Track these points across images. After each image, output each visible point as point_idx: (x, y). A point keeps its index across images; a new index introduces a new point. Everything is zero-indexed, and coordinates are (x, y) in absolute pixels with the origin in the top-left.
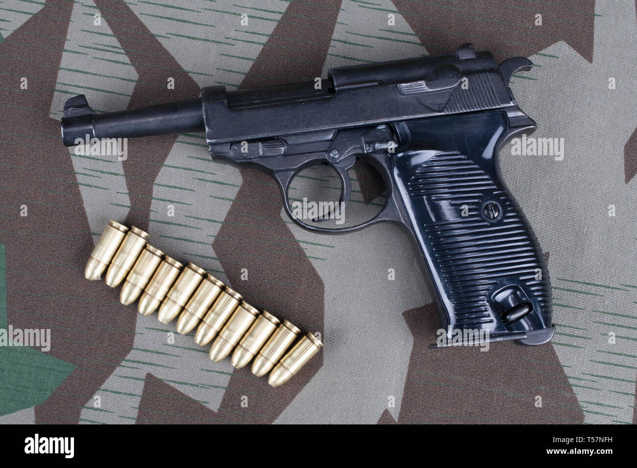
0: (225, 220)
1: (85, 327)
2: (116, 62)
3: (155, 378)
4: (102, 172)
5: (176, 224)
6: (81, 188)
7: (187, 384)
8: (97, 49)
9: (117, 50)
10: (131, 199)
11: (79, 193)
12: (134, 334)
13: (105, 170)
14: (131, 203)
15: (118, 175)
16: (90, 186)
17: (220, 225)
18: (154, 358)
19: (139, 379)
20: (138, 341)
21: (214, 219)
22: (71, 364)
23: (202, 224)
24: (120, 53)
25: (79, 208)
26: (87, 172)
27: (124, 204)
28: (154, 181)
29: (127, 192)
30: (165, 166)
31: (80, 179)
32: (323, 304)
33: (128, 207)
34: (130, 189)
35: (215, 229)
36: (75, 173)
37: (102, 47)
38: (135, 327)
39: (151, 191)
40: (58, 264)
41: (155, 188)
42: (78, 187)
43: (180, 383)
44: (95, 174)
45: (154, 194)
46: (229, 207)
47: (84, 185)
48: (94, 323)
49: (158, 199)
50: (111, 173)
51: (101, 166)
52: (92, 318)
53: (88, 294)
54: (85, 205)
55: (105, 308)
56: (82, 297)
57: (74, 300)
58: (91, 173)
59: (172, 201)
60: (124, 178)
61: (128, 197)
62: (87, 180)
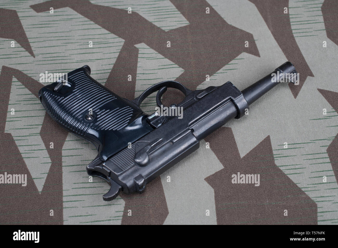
2: (35, 104)
4: (34, 150)
5: (76, 165)
6: (24, 159)
8: (25, 101)
9: (34, 99)
10: (51, 159)
11: (24, 162)
13: (36, 149)
14: (51, 161)
15: (43, 150)
16: (29, 158)
24: (37, 100)
25: (25, 169)
26: (27, 152)
27: (48, 162)
28: (61, 149)
29: (49, 156)
30: (66, 141)
31: (23, 155)
33: (50, 163)
36: (21, 154)
37: (27, 99)
38: (62, 218)
39: (61, 153)
40: (16, 197)
41: (63, 152)
42: (23, 159)
44: (31, 152)
45: (63, 155)
47: (26, 158)
48: (40, 221)
49: (65, 156)
50: (39, 150)
51: (33, 148)
52: (39, 218)
53: (34, 207)
54: (28, 167)
55: (45, 212)
56: (32, 209)
57: (27, 212)
58: (29, 152)
59: (73, 156)
60: (46, 151)
61: (49, 158)
62: (27, 155)
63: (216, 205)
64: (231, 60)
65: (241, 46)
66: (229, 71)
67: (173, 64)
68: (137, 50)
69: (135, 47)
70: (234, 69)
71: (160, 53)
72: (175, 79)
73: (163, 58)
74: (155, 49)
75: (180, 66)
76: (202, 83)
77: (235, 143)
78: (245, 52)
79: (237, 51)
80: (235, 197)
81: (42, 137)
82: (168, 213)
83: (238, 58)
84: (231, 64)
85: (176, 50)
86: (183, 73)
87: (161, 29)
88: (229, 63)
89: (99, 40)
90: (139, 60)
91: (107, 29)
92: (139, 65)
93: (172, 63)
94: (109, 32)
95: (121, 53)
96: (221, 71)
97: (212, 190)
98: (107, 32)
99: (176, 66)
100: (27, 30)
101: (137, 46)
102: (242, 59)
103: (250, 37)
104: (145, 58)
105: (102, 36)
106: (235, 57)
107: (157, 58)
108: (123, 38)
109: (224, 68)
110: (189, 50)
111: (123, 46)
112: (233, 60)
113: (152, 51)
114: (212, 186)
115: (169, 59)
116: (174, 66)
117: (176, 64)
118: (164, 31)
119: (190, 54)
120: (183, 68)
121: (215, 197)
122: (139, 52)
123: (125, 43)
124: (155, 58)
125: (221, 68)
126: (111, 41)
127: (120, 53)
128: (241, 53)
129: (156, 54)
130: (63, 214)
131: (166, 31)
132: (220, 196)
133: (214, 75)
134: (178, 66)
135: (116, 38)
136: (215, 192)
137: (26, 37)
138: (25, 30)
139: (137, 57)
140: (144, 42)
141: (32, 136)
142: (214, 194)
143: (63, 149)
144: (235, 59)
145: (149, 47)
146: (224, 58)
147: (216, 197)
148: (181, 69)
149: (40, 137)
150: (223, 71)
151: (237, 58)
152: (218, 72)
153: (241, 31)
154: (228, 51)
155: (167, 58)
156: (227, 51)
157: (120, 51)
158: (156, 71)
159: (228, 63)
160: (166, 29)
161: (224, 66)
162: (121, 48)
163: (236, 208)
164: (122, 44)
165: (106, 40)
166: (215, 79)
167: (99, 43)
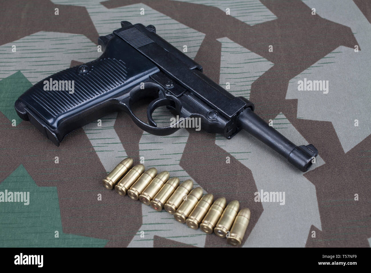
0: (184, 152)
1: (111, 219)
3: (160, 237)
4: (108, 144)
5: (155, 159)
6: (97, 153)
7: (181, 237)
10: (127, 153)
11: (97, 155)
12: (142, 217)
13: (109, 142)
14: (127, 155)
15: (118, 143)
16: (103, 151)
17: (182, 155)
18: (157, 227)
19: (150, 240)
20: (144, 220)
21: (177, 153)
22: (105, 240)
23: (170, 156)
25: (98, 162)
26: (99, 145)
27: (123, 156)
28: (138, 142)
29: (124, 150)
30: (144, 134)
31: (96, 149)
32: (253, 180)
33: (126, 157)
34: (125, 148)
35: (180, 157)
36: (93, 147)
38: (141, 213)
39: (138, 147)
40: (89, 190)
41: (140, 145)
43: (176, 237)
44: (105, 145)
45: (140, 148)
46: (185, 146)
47: (99, 151)
48: (116, 216)
49: (143, 150)
50: (114, 143)
51: (107, 141)
52: (114, 213)
53: (110, 202)
54: (101, 160)
55: (121, 207)
56: (106, 204)
57: (101, 206)
58: (102, 145)
59: (151, 150)
60: (121, 144)
61: (125, 152)
62: (100, 149)
63: (318, 202)
64: (326, 54)
65: (338, 40)
66: (326, 64)
67: (261, 58)
68: (220, 44)
69: (218, 41)
70: (331, 63)
71: (245, 47)
72: (264, 72)
73: (249, 52)
74: (240, 44)
75: (269, 60)
76: (295, 77)
77: (337, 138)
78: (342, 45)
79: (333, 44)
80: (340, 194)
81: (116, 131)
82: (263, 210)
83: (335, 52)
84: (327, 58)
85: (263, 43)
86: (273, 66)
87: (245, 24)
88: (326, 57)
89: (177, 35)
90: (222, 53)
91: (186, 24)
92: (222, 58)
93: (259, 56)
94: (188, 27)
95: (202, 46)
96: (316, 64)
97: (313, 187)
98: (185, 27)
99: (265, 59)
100: (98, 25)
101: (219, 40)
102: (339, 52)
103: (347, 30)
104: (229, 52)
105: (180, 31)
106: (331, 51)
107: (242, 52)
108: (204, 33)
109: (320, 61)
110: (278, 44)
111: (204, 40)
112: (330, 54)
113: (237, 45)
114: (313, 182)
115: (256, 53)
116: (262, 60)
117: (264, 57)
118: (249, 26)
119: (280, 47)
120: (272, 62)
121: (316, 193)
122: (222, 46)
123: (206, 37)
124: (240, 52)
125: (316, 62)
126: (189, 35)
127: (200, 47)
128: (338, 46)
129: (241, 48)
130: (142, 209)
131: (252, 25)
132: (323, 192)
133: (308, 68)
134: (267, 60)
135: (195, 32)
136: (317, 189)
137: (96, 32)
138: (95, 25)
139: (220, 50)
140: (227, 37)
141: (106, 129)
142: (315, 190)
143: (140, 143)
144: (332, 52)
145: (233, 42)
146: (318, 51)
147: (318, 194)
148: (270, 63)
149: (114, 130)
150: (318, 65)
151: (333, 51)
152: (313, 65)
153: (337, 24)
154: (324, 45)
155: (254, 52)
156: (322, 44)
157: (200, 44)
158: (242, 65)
159: (324, 56)
160: (252, 23)
161: (319, 59)
162: (201, 41)
163: (342, 205)
164: (203, 38)
165: (185, 35)
166: (310, 72)
167: (177, 37)
